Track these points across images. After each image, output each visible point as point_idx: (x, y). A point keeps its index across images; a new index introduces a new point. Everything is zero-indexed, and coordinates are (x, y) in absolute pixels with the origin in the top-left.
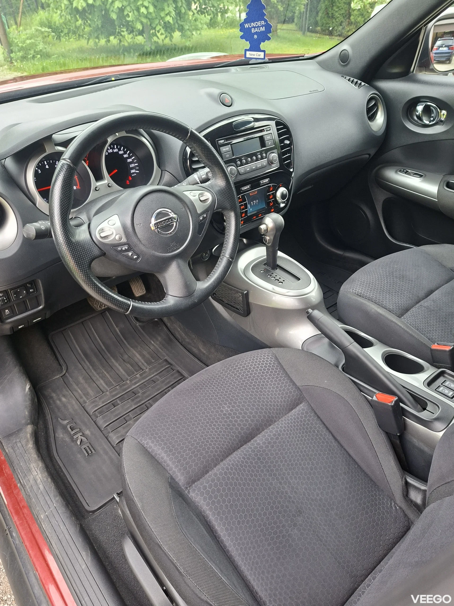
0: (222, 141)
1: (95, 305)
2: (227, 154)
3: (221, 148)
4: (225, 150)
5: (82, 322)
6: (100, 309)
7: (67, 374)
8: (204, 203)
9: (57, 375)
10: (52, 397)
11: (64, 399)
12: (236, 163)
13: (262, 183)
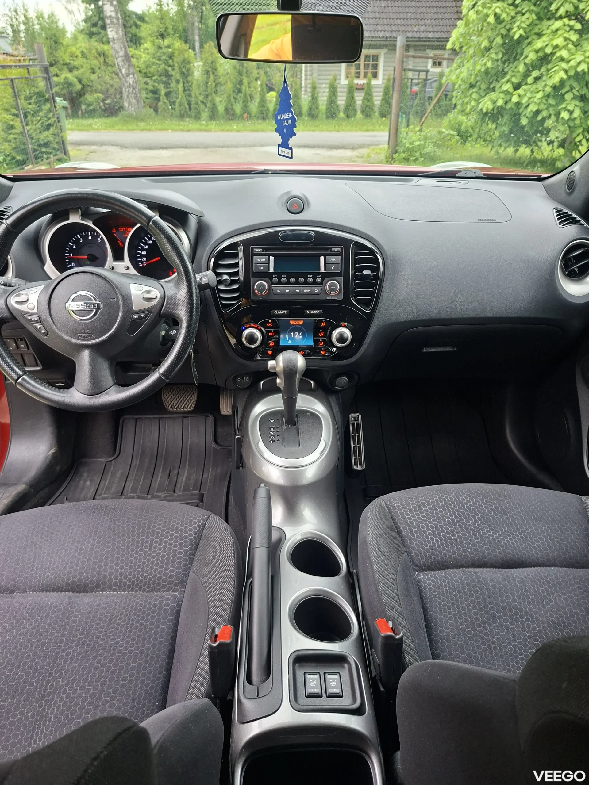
0: (257, 250)
1: (167, 404)
2: (261, 266)
3: (255, 257)
4: (260, 260)
5: (160, 418)
6: (171, 409)
7: (113, 462)
8: (148, 302)
9: (102, 458)
10: (81, 476)
11: (88, 483)
12: (271, 279)
13: (308, 312)
